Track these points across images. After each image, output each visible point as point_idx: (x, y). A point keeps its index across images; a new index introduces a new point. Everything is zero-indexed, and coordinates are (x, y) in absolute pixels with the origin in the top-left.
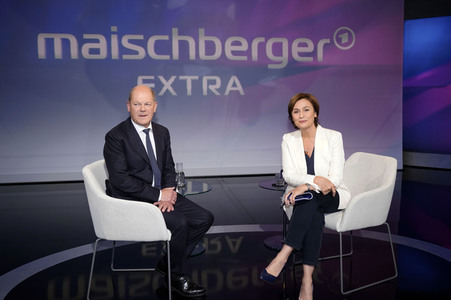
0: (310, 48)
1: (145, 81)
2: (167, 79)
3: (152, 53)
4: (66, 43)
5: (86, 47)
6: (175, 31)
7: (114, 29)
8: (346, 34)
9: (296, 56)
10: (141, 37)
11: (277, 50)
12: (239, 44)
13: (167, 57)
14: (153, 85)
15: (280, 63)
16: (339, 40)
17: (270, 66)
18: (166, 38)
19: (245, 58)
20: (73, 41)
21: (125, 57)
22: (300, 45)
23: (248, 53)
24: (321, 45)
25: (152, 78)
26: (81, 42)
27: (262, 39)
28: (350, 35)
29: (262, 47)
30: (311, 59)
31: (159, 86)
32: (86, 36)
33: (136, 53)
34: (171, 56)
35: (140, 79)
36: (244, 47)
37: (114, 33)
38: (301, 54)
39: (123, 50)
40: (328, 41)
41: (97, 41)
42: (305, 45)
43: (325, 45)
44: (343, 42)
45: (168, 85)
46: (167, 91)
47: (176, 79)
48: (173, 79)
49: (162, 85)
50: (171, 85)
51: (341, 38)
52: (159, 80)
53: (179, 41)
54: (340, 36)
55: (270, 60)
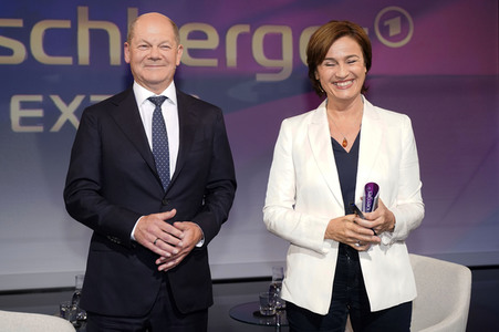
1: (24, 105)
2: (68, 101)
3: (39, 53)
6: (83, 11)
8: (398, 19)
10: (18, 23)
11: (273, 47)
12: (202, 36)
13: (68, 61)
14: (39, 113)
15: (277, 71)
16: (385, 31)
17: (261, 78)
18: (66, 24)
19: (213, 62)
23: (220, 52)
25: (39, 98)
27: (246, 29)
28: (404, 21)
29: (244, 43)
31: (52, 113)
33: (9, 52)
34: (76, 58)
35: (15, 102)
36: (212, 42)
44: (392, 34)
45: (69, 113)
46: (68, 123)
47: (83, 102)
48: (78, 101)
49: (58, 113)
50: (76, 113)
51: (388, 26)
52: (53, 102)
53: (91, 31)
54: (386, 23)
55: (258, 65)
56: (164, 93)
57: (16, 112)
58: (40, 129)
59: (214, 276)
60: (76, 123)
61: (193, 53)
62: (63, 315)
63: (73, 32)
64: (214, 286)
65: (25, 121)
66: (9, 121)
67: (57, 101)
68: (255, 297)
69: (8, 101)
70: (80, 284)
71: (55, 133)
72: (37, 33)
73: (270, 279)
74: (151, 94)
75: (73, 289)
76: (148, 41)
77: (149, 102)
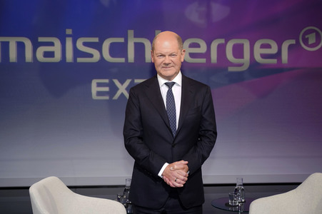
0: (274, 50)
1: (99, 85)
2: (122, 83)
3: (107, 56)
4: (21, 46)
5: (41, 50)
6: (131, 33)
7: (69, 31)
8: (314, 34)
9: (258, 58)
10: (96, 40)
11: (238, 51)
12: (197, 46)
13: (122, 60)
14: (107, 89)
15: (240, 65)
16: (306, 41)
17: (231, 69)
18: (121, 40)
19: (203, 60)
20: (28, 45)
21: (80, 60)
22: (263, 46)
23: (207, 55)
24: (285, 46)
25: (107, 81)
26: (36, 45)
27: (222, 41)
28: (318, 36)
29: (221, 49)
30: (274, 61)
31: (114, 89)
32: (41, 39)
33: (91, 56)
35: (94, 83)
36: (203, 49)
37: (69, 36)
38: (264, 56)
39: (77, 53)
40: (293, 42)
41: (52, 44)
42: (268, 46)
43: (290, 47)
44: (310, 43)
45: (123, 89)
46: (122, 94)
47: (131, 83)
48: (128, 82)
49: (117, 89)
50: (126, 89)
51: (308, 38)
52: (113, 83)
53: (135, 44)
54: (306, 37)
55: (230, 62)
56: (174, 81)
57: (95, 89)
58: (107, 98)
59: (205, 182)
60: (127, 95)
61: (192, 55)
62: (119, 200)
63: (125, 44)
64: (205, 188)
65: (99, 93)
66: (91, 93)
67: (117, 82)
68: (227, 195)
69: (91, 82)
70: (128, 184)
71: (115, 100)
72: (106, 45)
73: (235, 185)
74: (167, 81)
75: (124, 186)
76: (163, 53)
77: (165, 86)
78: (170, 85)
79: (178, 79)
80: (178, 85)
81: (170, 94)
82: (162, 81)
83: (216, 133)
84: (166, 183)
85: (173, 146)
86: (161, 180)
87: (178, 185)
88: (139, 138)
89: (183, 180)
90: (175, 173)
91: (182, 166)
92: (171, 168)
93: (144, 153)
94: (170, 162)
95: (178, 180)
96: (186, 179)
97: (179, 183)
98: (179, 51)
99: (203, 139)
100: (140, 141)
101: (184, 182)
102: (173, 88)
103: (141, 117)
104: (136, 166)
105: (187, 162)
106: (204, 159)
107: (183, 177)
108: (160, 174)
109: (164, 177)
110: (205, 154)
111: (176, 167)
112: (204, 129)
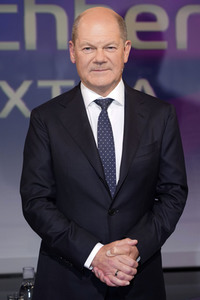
76: (93, 44)
77: (95, 105)
78: (104, 104)
79: (118, 93)
80: (118, 104)
81: (104, 119)
82: (89, 96)
83: (185, 189)
84: (98, 280)
85: (111, 214)
86: (89, 273)
87: (120, 282)
88: (49, 199)
89: (129, 273)
90: (116, 261)
91: (127, 249)
92: (108, 252)
93: (58, 226)
94: (106, 242)
95: (120, 274)
96: (135, 271)
97: (122, 279)
98: (121, 41)
99: (163, 199)
100: (52, 205)
101: (131, 277)
102: (109, 110)
103: (52, 162)
104: (45, 249)
105: (135, 241)
106: (166, 234)
107: (128, 269)
108: (87, 264)
109: (96, 269)
110: (169, 227)
111: (116, 250)
112: (164, 181)
